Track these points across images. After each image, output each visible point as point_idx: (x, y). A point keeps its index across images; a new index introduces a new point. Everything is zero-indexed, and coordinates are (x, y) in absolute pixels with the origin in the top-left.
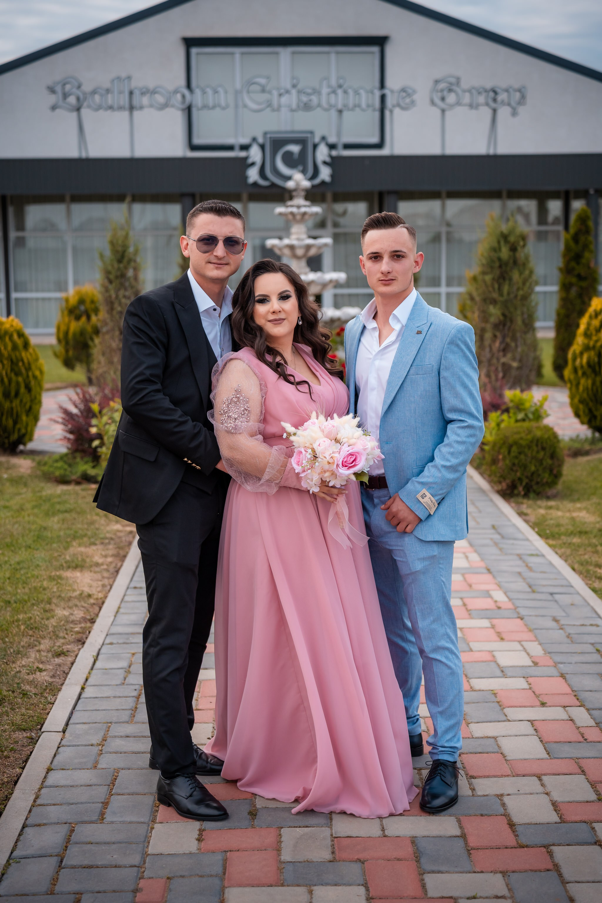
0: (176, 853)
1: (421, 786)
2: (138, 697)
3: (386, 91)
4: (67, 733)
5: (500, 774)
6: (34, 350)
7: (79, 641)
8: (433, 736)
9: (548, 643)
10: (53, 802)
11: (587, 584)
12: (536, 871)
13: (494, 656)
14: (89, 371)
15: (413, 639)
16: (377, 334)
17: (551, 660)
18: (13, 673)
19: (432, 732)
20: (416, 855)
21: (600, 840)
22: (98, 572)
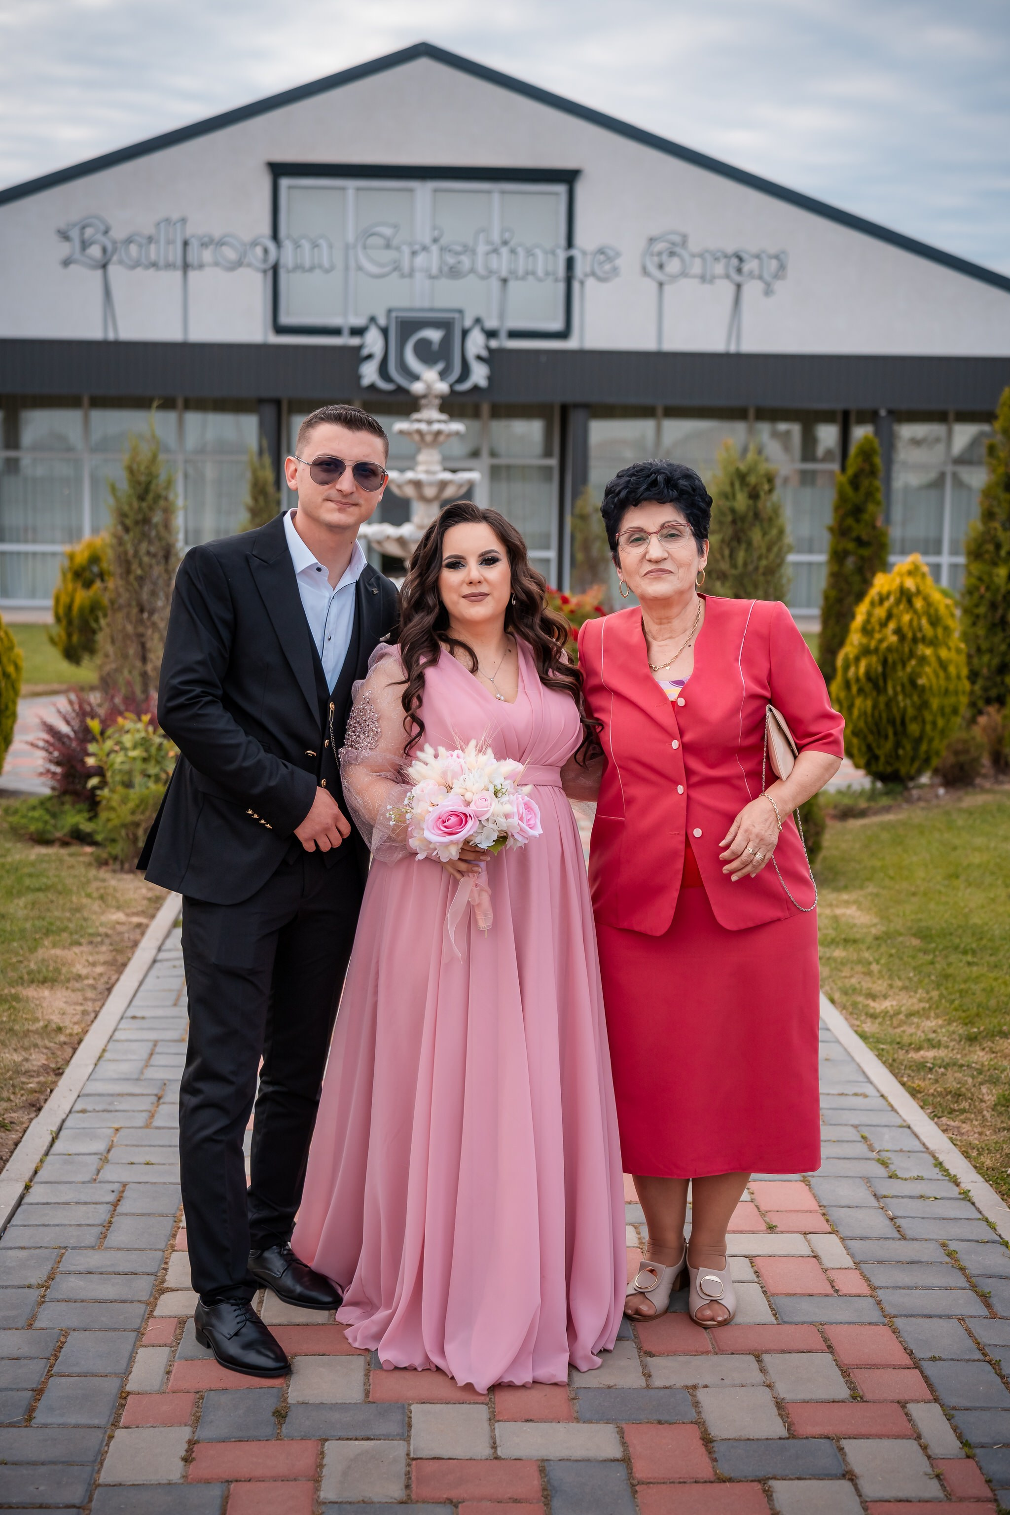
0: (145, 1482)
2: (115, 1205)
3: (575, 252)
5: (694, 1350)
6: (7, 633)
7: (32, 1105)
11: (852, 1026)
20: (545, 1493)
21: (850, 1471)
22: (78, 990)
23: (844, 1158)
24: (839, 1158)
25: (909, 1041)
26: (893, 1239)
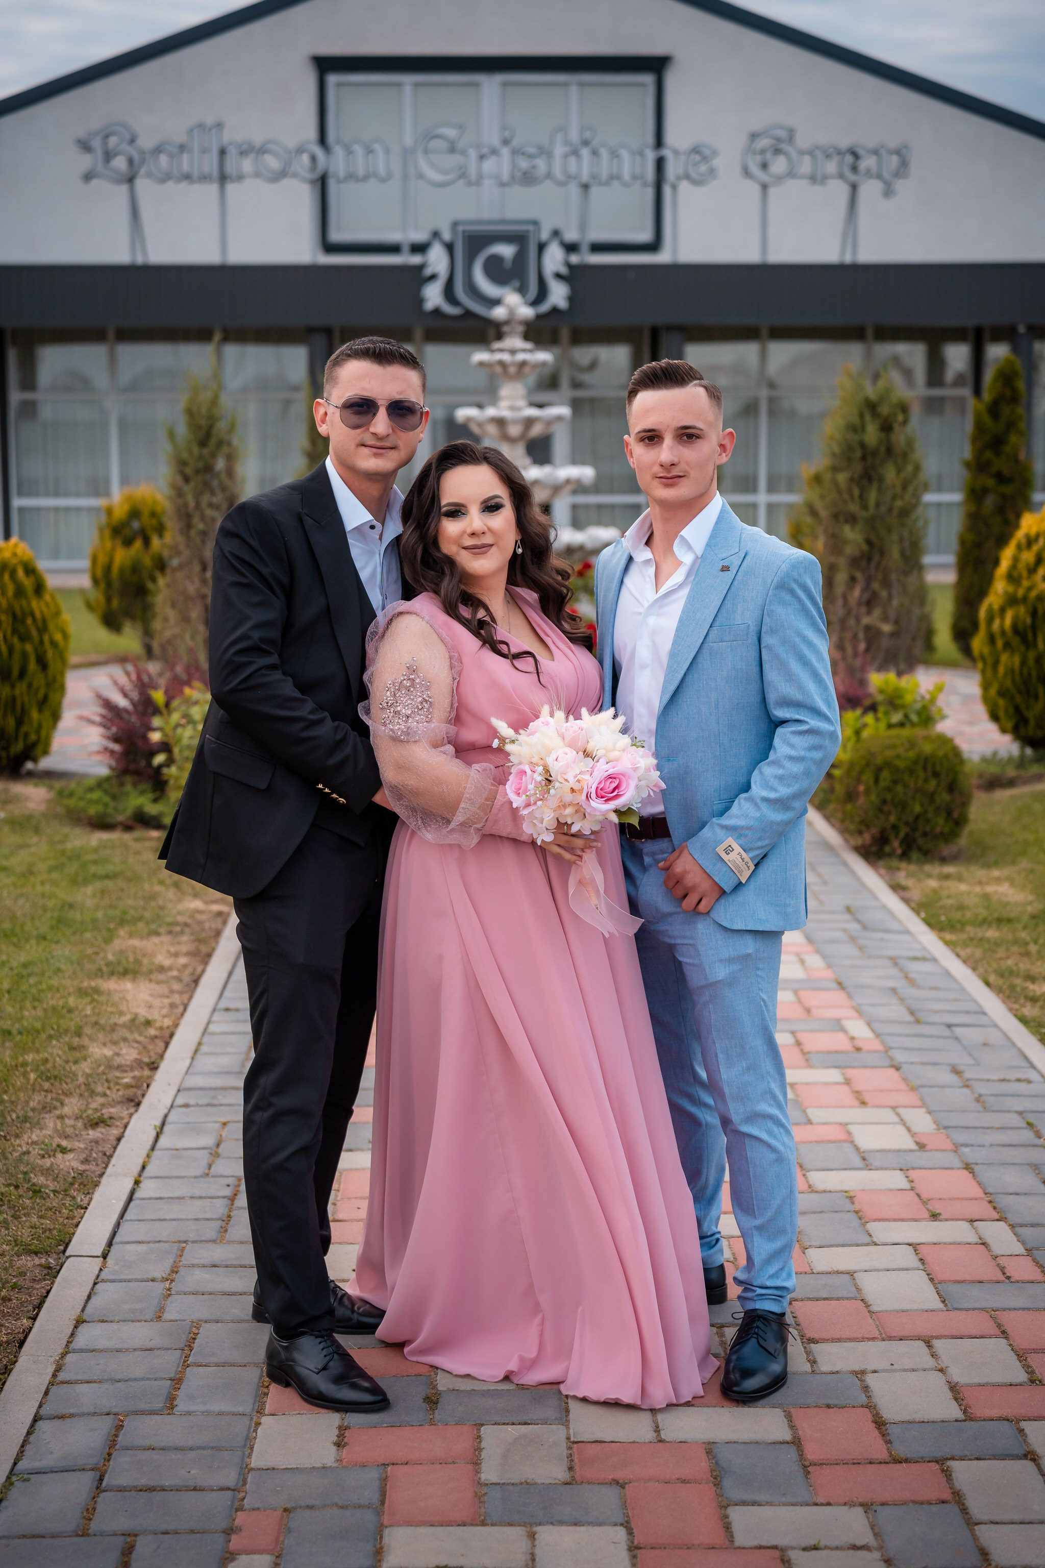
0: (298, 1466)
1: (723, 1354)
2: (233, 1199)
3: (666, 152)
4: (110, 1260)
5: (859, 1336)
6: (53, 597)
7: (130, 1100)
8: (745, 1268)
9: (944, 1111)
10: (86, 1377)
11: (1011, 1010)
12: (922, 1503)
13: (849, 1133)
14: (148, 633)
15: (710, 1101)
16: (652, 570)
17: (948, 1141)
18: (16, 1154)
19: (743, 1262)
20: (714, 1474)
21: (1033, 1452)
22: (163, 982)
23: (1009, 1146)
24: (1003, 1146)
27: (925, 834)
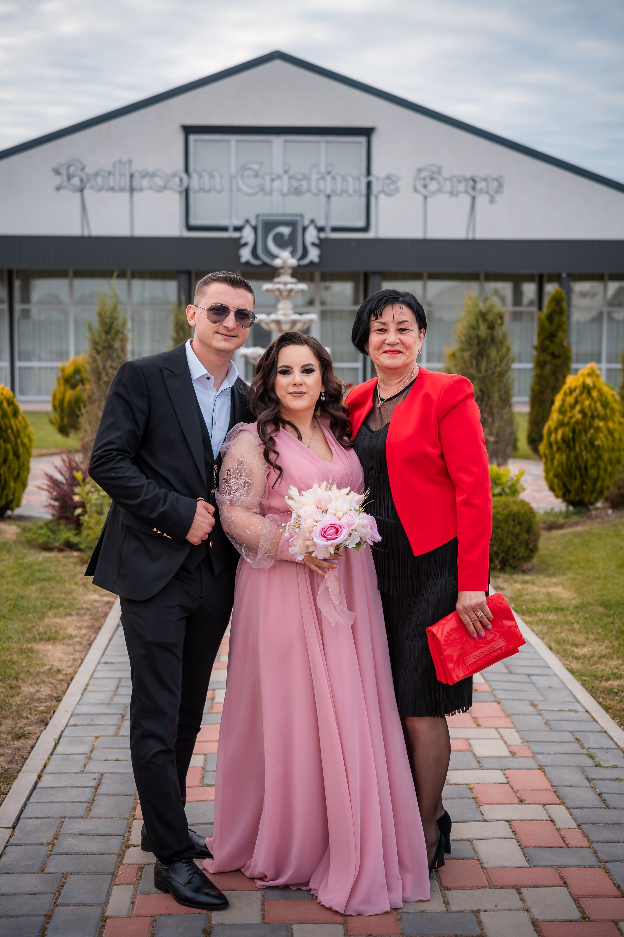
2: (97, 788)
3: (372, 178)
4: (17, 830)
5: (476, 885)
6: (23, 418)
7: (42, 721)
9: (526, 731)
11: (564, 665)
13: (470, 745)
17: (529, 750)
22: (70, 645)
23: (565, 754)
24: (562, 754)
25: (601, 675)
26: (601, 808)
27: (514, 557)
